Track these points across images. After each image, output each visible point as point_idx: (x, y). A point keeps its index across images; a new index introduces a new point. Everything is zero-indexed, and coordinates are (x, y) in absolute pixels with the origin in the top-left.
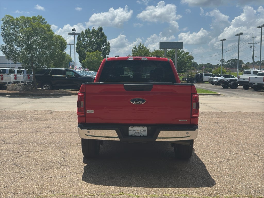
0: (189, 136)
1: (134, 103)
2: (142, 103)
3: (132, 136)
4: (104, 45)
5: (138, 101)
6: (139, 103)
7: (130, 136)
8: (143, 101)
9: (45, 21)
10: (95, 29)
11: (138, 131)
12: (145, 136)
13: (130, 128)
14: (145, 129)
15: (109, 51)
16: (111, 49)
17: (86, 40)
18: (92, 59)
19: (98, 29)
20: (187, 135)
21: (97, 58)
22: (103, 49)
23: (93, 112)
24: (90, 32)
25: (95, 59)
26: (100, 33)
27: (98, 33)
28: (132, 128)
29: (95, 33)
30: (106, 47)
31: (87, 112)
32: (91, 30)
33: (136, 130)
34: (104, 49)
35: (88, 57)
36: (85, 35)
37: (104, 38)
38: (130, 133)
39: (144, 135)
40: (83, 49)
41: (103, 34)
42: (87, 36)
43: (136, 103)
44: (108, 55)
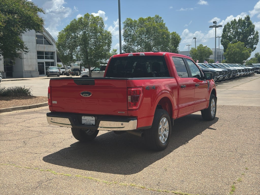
0: (123, 127)
1: (83, 96)
2: (89, 95)
3: (84, 124)
4: (252, 35)
5: (86, 94)
6: (87, 96)
7: (83, 124)
8: (89, 94)
9: (162, 20)
10: (241, 19)
11: (89, 120)
12: (94, 125)
13: (83, 118)
14: (94, 118)
15: (257, 41)
16: (259, 38)
17: (232, 32)
18: (233, 50)
19: (246, 18)
20: (122, 126)
21: (238, 50)
22: (249, 39)
23: (56, 103)
24: (236, 23)
25: (236, 50)
26: (247, 23)
27: (244, 22)
28: (84, 117)
29: (241, 23)
30: (254, 37)
31: (53, 103)
32: (237, 21)
33: (87, 119)
34: (251, 39)
35: (229, 49)
36: (231, 26)
37: (251, 28)
38: (83, 122)
39: (92, 124)
40: (227, 40)
41: (250, 23)
42: (232, 27)
43: (84, 96)
44: (256, 45)
